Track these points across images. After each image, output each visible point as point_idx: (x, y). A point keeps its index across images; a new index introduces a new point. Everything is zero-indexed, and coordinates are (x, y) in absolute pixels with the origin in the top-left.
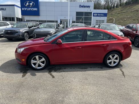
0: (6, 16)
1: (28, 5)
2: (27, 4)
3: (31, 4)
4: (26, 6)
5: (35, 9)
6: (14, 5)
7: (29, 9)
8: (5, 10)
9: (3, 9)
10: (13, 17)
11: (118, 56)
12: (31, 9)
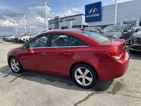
0: (75, 25)
1: (91, 13)
2: (91, 11)
3: (94, 11)
4: (90, 13)
5: (98, 15)
6: (81, 15)
7: (92, 16)
8: (75, 20)
9: (73, 19)
10: (80, 25)
11: (89, 71)
12: (94, 15)
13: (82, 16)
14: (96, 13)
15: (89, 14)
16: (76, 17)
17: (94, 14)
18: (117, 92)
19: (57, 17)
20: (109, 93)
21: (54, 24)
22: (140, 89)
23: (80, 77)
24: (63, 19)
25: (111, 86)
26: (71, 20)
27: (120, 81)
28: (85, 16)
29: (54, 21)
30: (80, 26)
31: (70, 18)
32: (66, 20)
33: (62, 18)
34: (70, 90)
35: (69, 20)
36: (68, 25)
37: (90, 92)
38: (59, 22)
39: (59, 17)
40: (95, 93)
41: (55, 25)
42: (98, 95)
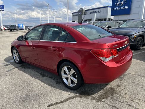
0: (99, 18)
1: (119, 4)
2: (119, 3)
3: (122, 2)
4: (117, 5)
5: (126, 7)
6: (107, 7)
7: (119, 8)
8: (100, 12)
9: (98, 12)
10: (105, 18)
11: (74, 71)
12: (122, 8)
13: (109, 8)
14: (124, 5)
15: (116, 7)
16: (102, 9)
17: (122, 6)
18: (103, 100)
19: (81, 9)
20: (94, 99)
21: (78, 16)
22: (133, 101)
23: (66, 76)
24: (88, 11)
25: (101, 91)
26: (95, 12)
27: (115, 87)
28: (111, 8)
29: (78, 13)
30: (105, 20)
31: (95, 11)
32: (91, 13)
33: (86, 10)
34: (54, 89)
35: (94, 12)
36: (92, 18)
37: (73, 95)
38: (83, 14)
39: (83, 9)
40: (78, 97)
41: (79, 18)
42: (80, 99)
